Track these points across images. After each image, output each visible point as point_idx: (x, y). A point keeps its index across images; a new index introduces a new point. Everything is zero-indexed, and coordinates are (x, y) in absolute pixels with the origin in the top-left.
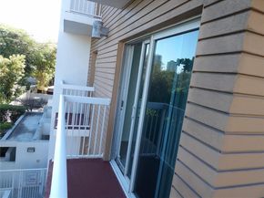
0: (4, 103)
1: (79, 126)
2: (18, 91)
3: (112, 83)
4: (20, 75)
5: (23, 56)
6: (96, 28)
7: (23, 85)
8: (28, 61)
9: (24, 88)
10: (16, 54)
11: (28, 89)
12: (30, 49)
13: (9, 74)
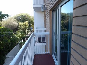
0: (25, 35)
1: (44, 42)
2: (28, 32)
3: (49, 26)
4: (28, 27)
5: (28, 21)
6: (42, 8)
7: (29, 30)
8: (29, 23)
9: (29, 31)
10: (26, 21)
11: (31, 31)
12: (30, 19)
13: (25, 27)
